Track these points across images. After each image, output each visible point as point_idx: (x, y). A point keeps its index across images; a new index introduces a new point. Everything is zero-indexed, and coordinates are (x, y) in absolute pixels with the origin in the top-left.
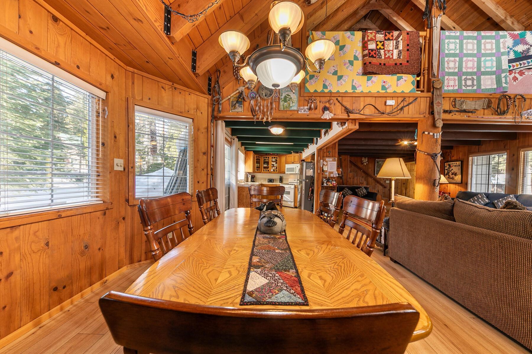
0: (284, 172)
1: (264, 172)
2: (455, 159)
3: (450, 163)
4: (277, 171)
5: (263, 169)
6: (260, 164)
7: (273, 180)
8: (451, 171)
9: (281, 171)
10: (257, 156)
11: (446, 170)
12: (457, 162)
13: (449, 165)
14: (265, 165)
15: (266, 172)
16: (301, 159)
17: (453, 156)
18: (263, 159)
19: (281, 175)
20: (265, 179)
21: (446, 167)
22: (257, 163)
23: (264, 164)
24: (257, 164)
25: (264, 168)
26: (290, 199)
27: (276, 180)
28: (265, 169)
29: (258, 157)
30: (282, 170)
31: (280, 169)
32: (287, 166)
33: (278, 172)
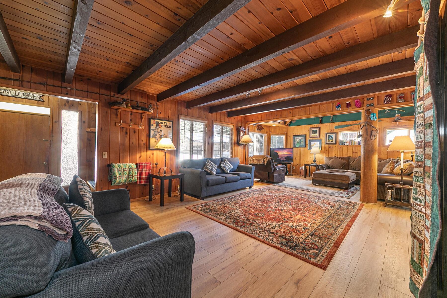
2: (163, 117)
3: (158, 121)
8: (159, 133)
11: (153, 130)
12: (168, 122)
13: (157, 124)
17: (161, 113)
21: (152, 125)
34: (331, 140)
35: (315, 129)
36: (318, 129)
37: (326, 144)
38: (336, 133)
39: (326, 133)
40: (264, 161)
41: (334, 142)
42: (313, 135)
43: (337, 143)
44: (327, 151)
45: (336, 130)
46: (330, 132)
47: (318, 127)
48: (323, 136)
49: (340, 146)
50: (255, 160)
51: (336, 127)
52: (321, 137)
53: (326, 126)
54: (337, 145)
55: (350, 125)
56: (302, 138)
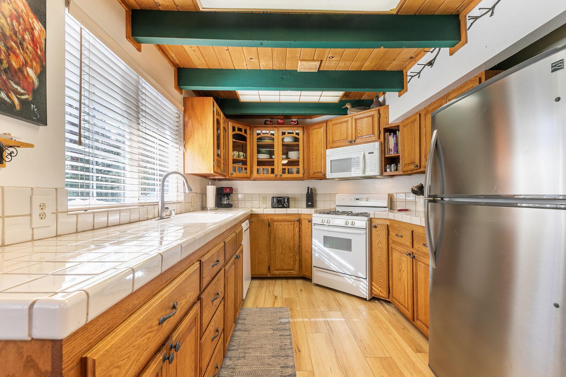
0: (321, 175)
1: (261, 175)
4: (298, 172)
5: (255, 167)
6: (245, 152)
7: (288, 199)
9: (312, 172)
10: (237, 126)
14: (264, 157)
15: (266, 175)
16: (383, 127)
18: (256, 137)
19: (312, 184)
20: (264, 198)
22: (235, 148)
23: (259, 152)
24: (236, 153)
25: (260, 163)
26: (352, 268)
27: (295, 199)
28: (261, 168)
29: (240, 130)
30: (315, 168)
31: (309, 164)
32: (332, 154)
33: (301, 175)
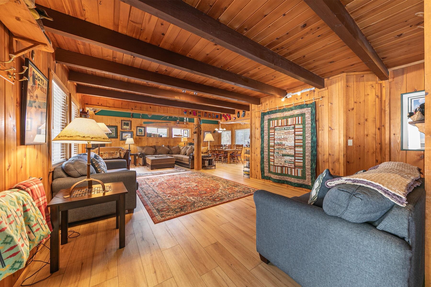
34: (141, 133)
35: (126, 122)
36: (129, 122)
37: (137, 136)
38: (145, 128)
39: (137, 127)
40: (120, 154)
41: (143, 135)
42: (124, 127)
43: (146, 135)
44: (138, 142)
45: (144, 125)
46: (140, 126)
47: (129, 121)
48: (134, 129)
49: (147, 138)
50: (104, 153)
51: (144, 123)
52: (132, 130)
53: (136, 121)
54: (145, 137)
55: (154, 123)
56: (114, 129)
